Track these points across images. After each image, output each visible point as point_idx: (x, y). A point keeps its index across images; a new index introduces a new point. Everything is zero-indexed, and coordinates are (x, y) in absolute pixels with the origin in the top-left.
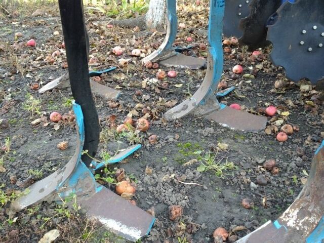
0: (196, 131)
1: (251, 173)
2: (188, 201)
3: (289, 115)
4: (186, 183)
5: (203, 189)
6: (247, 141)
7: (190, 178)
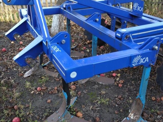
0: (92, 87)
1: (115, 101)
2: (99, 115)
3: (120, 75)
4: (97, 109)
5: (102, 110)
6: (110, 88)
7: (97, 107)
